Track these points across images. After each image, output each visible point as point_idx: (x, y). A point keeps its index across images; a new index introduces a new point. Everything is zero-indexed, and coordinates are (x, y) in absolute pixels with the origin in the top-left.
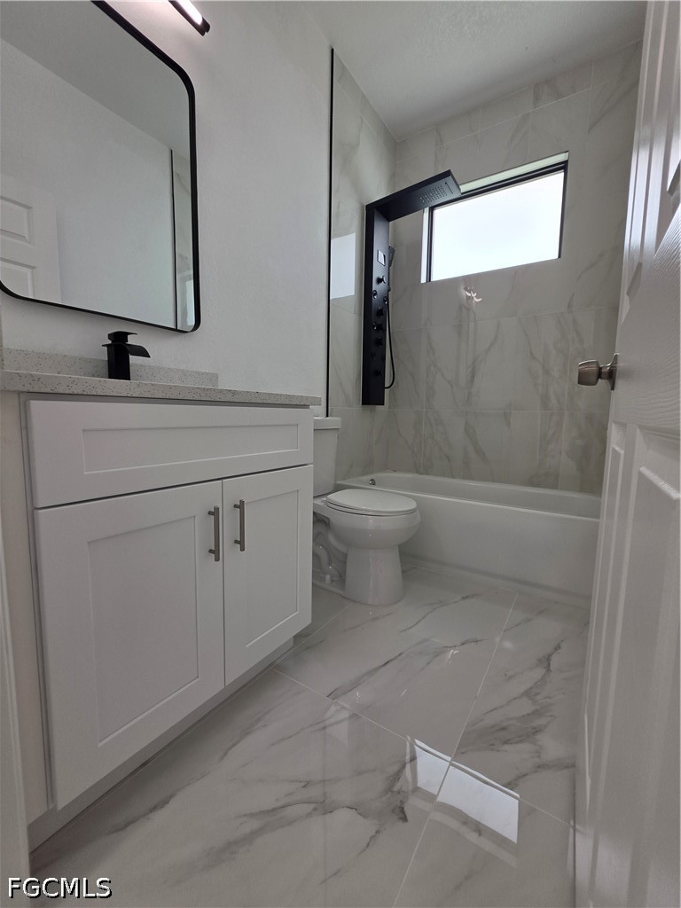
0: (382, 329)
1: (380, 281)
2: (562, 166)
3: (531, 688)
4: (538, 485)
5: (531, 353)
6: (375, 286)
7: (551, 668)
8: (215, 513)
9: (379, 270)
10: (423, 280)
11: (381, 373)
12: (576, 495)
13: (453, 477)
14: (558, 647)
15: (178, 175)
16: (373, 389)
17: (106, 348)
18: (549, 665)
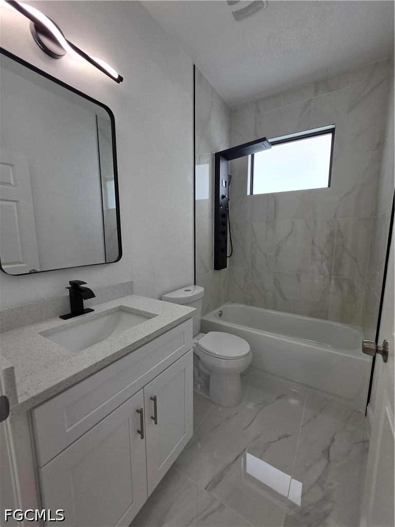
0: (225, 225)
1: (223, 197)
2: (332, 131)
3: (320, 477)
4: (316, 317)
5: (313, 242)
6: (221, 200)
7: (331, 460)
8: (140, 412)
9: (223, 191)
10: (249, 193)
11: (225, 250)
12: (339, 325)
13: (267, 308)
14: (333, 440)
15: (101, 129)
16: (220, 260)
17: (68, 290)
18: (329, 455)
